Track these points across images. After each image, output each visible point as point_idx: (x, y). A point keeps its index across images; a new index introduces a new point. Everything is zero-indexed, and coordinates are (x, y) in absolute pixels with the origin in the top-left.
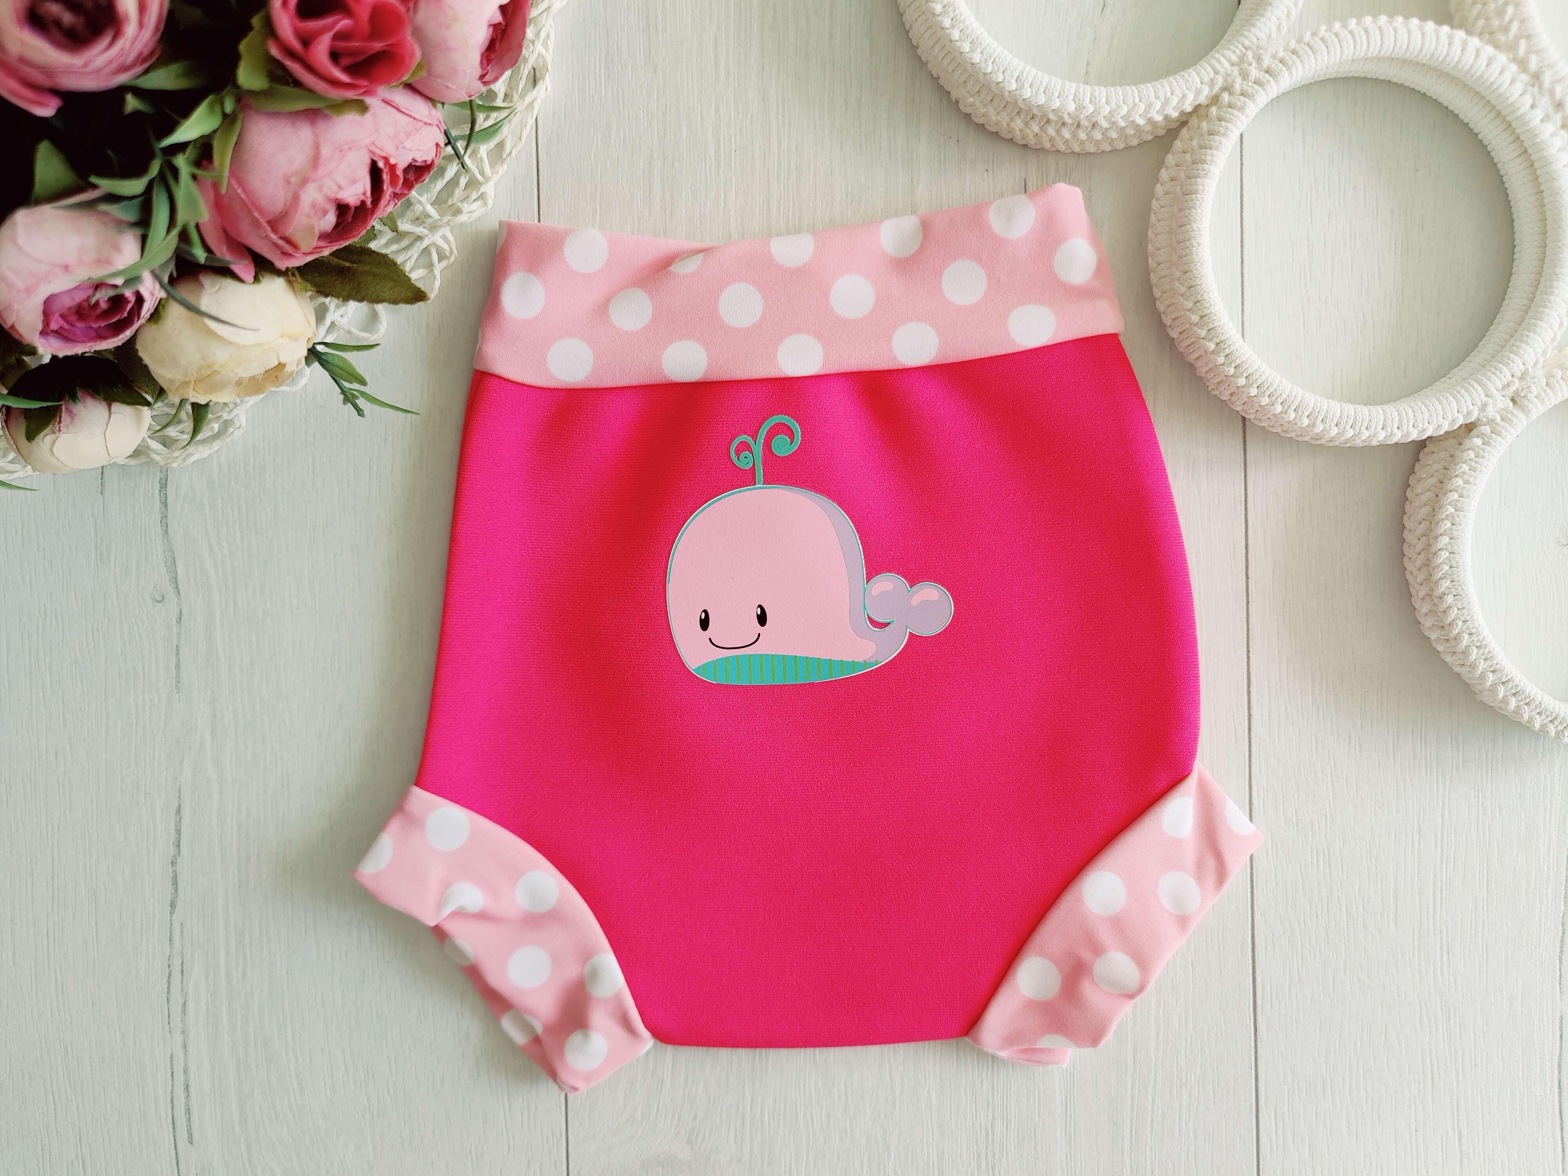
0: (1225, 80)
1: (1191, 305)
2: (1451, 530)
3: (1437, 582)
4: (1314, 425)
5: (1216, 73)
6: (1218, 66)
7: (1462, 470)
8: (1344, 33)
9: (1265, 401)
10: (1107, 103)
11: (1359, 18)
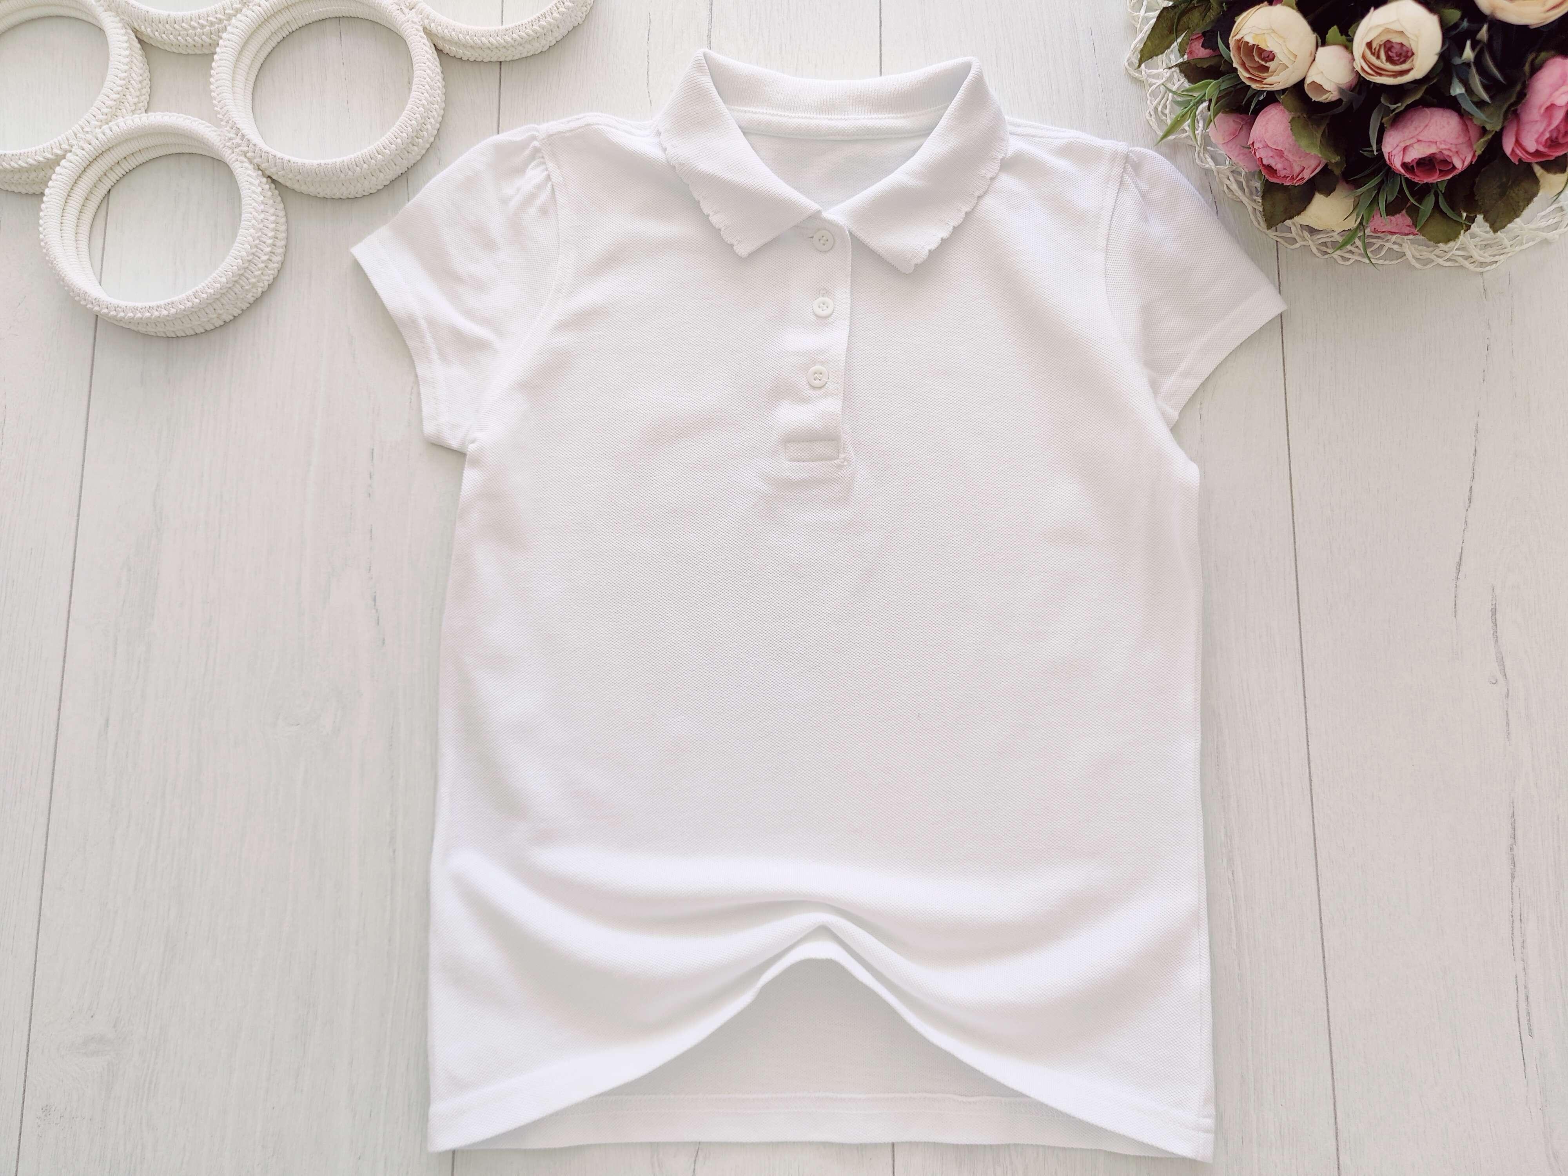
0: (241, 155)
2: (478, 37)
3: (507, 43)
5: (237, 160)
7: (447, 33)
8: (219, 98)
10: (251, 213)
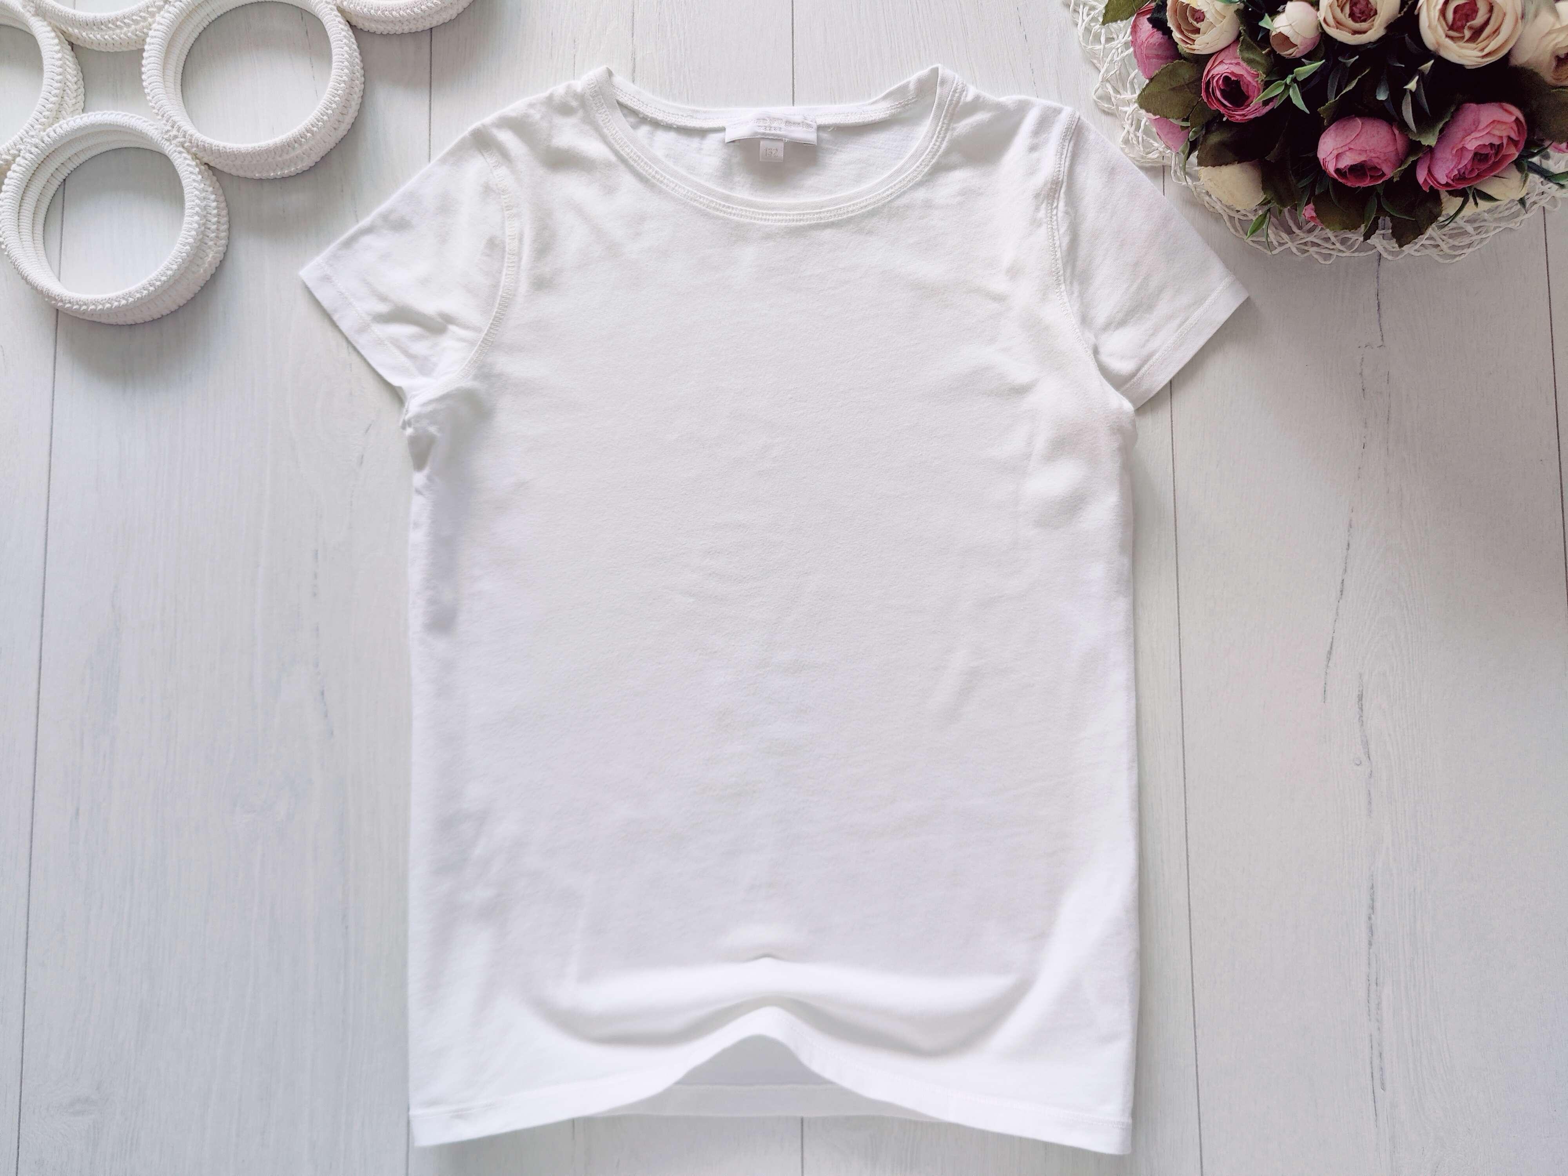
0: (179, 146)
1: (290, 149)
2: (389, 11)
4: (344, 81)
5: (175, 151)
6: (171, 152)
8: (152, 94)
9: (334, 106)
10: (193, 201)
11: (144, 88)
